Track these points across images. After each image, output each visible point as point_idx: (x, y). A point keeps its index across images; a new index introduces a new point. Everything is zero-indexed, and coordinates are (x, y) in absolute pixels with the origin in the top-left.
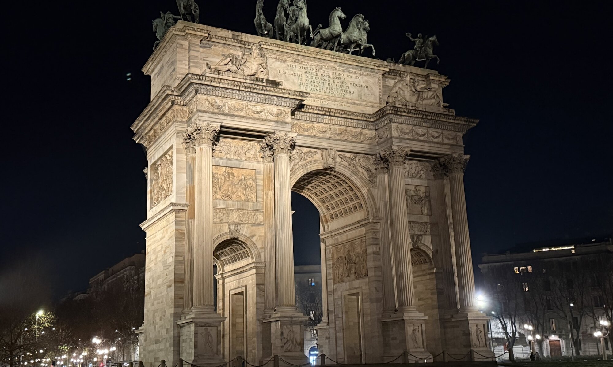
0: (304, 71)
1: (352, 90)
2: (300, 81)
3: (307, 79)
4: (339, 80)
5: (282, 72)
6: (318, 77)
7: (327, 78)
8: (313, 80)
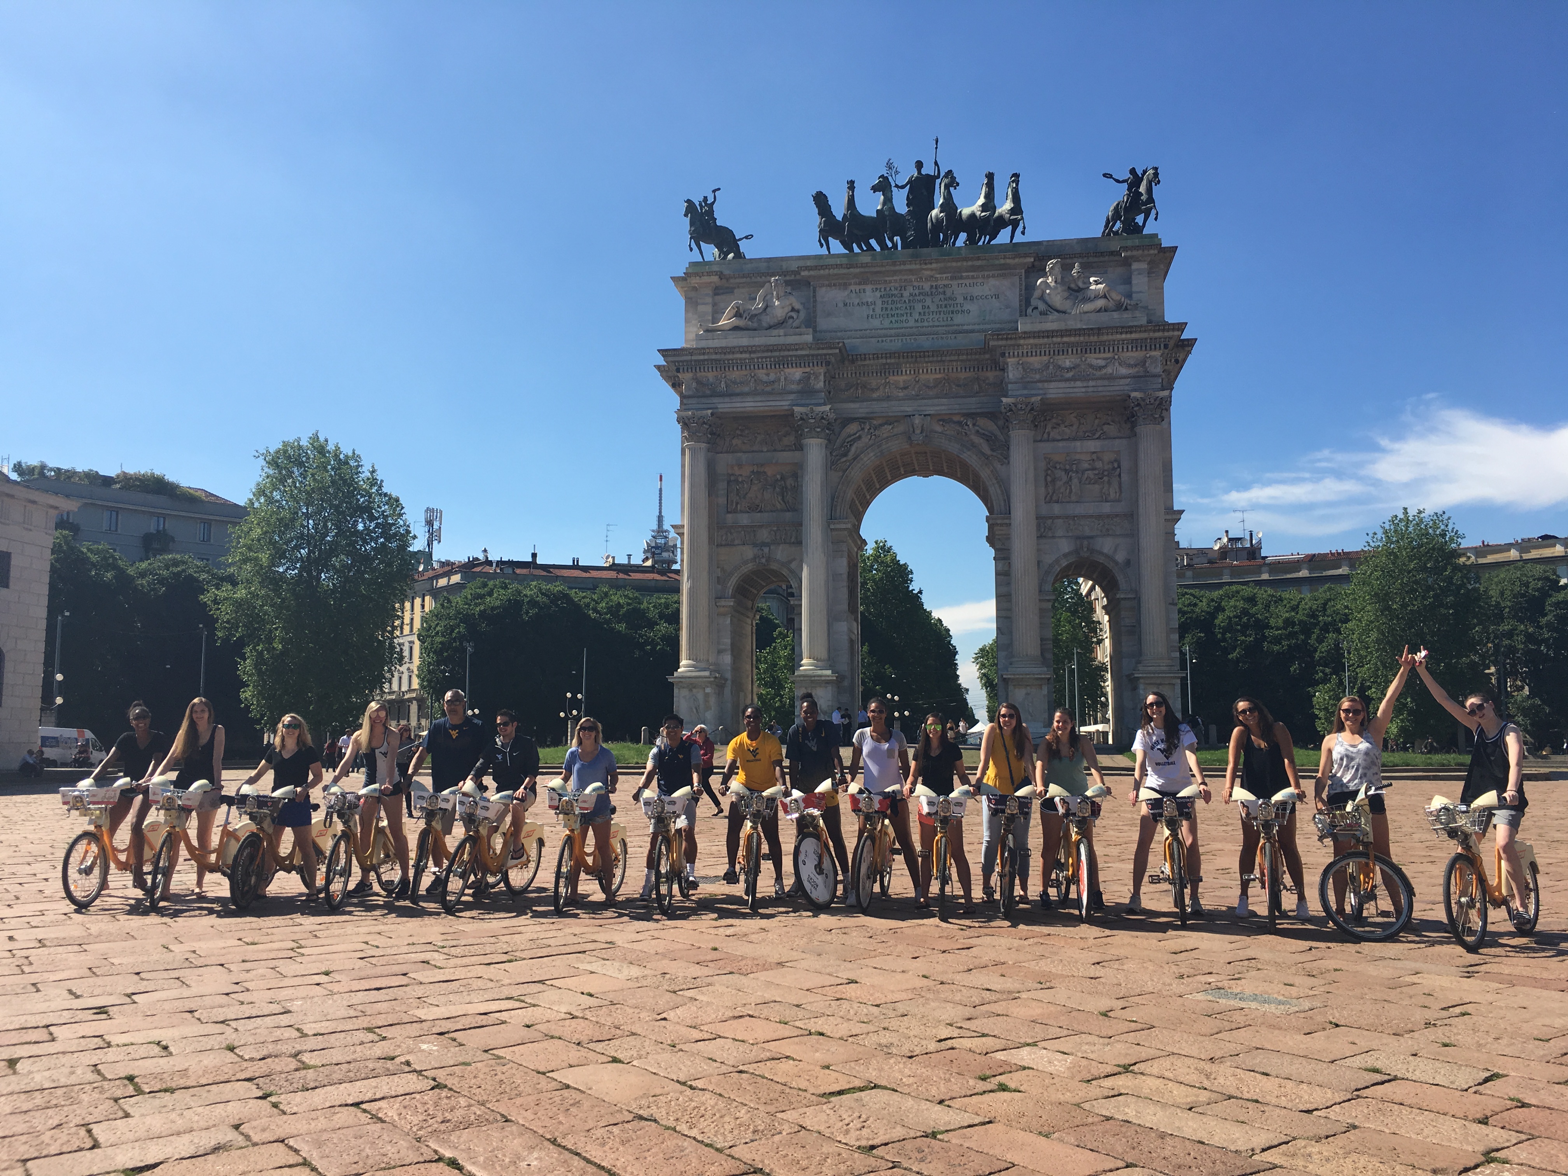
0: (878, 294)
1: (965, 308)
2: (871, 313)
3: (885, 306)
4: (942, 296)
5: (841, 305)
6: (903, 299)
7: (922, 297)
8: (893, 307)
